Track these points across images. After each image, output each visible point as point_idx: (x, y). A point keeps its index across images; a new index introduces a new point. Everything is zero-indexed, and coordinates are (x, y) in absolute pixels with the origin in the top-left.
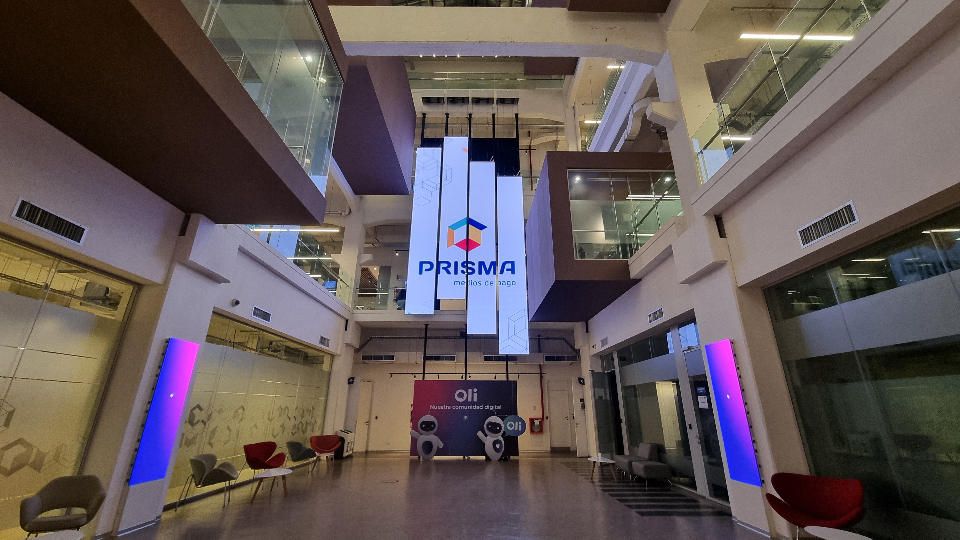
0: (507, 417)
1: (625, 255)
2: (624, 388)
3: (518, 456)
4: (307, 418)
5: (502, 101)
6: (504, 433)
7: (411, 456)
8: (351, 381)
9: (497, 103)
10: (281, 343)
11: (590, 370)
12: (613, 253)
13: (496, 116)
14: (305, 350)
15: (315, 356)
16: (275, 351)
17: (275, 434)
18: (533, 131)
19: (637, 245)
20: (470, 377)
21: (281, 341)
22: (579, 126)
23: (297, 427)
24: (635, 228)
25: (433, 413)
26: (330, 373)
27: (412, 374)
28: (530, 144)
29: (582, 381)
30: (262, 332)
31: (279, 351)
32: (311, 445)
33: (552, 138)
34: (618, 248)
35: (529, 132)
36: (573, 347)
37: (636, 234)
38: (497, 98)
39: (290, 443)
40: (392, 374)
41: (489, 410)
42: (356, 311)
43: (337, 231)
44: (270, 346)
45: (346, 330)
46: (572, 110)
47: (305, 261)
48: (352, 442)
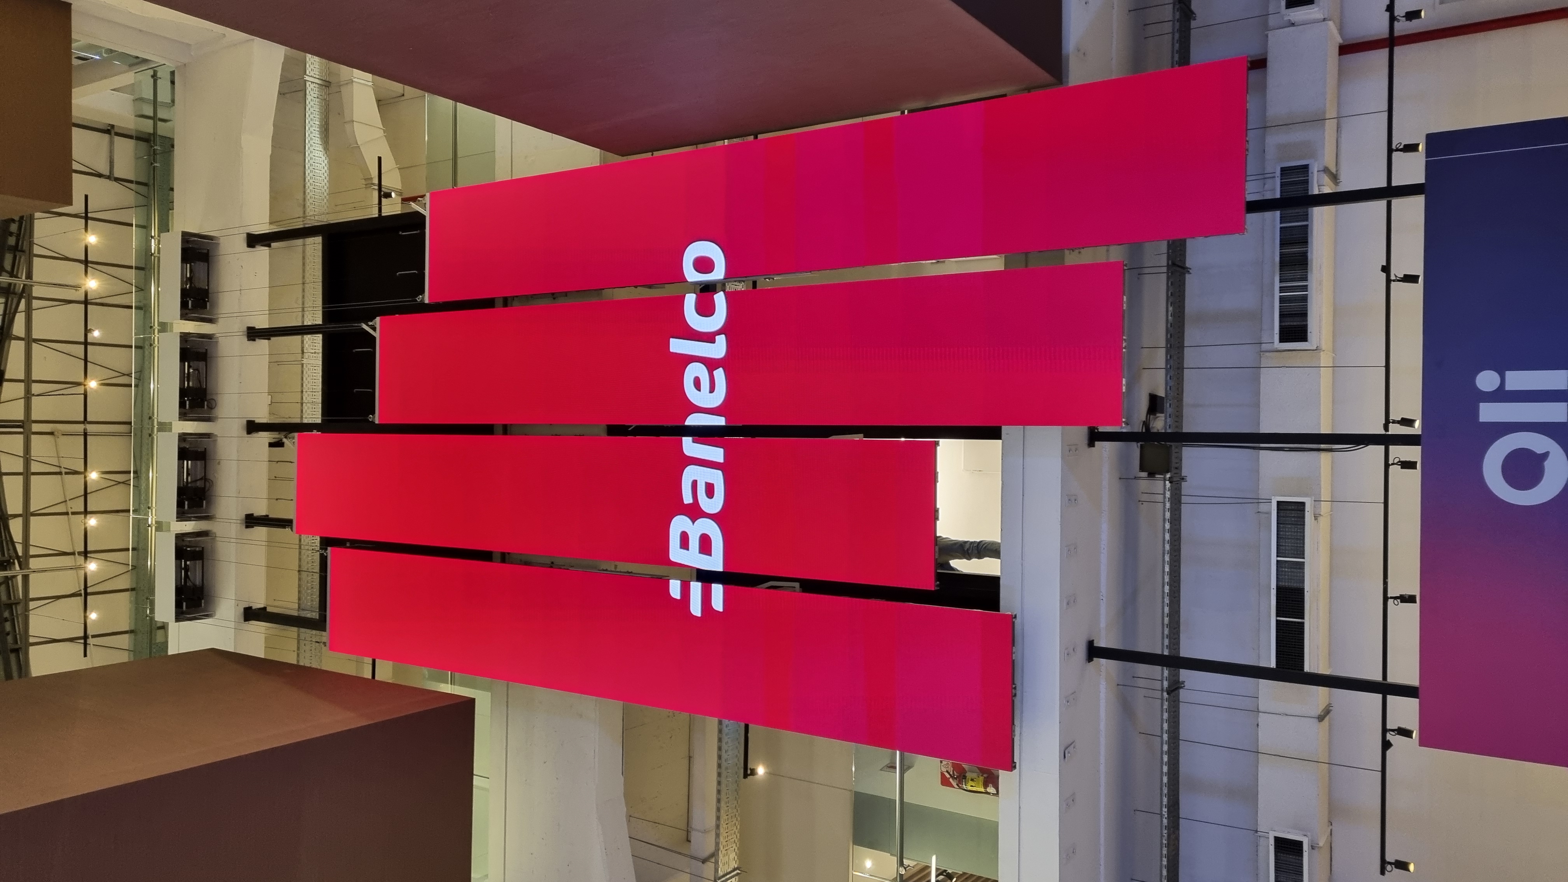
5: (195, 299)
9: (201, 320)
27: (1386, 745)
38: (185, 319)
40: (1389, 858)
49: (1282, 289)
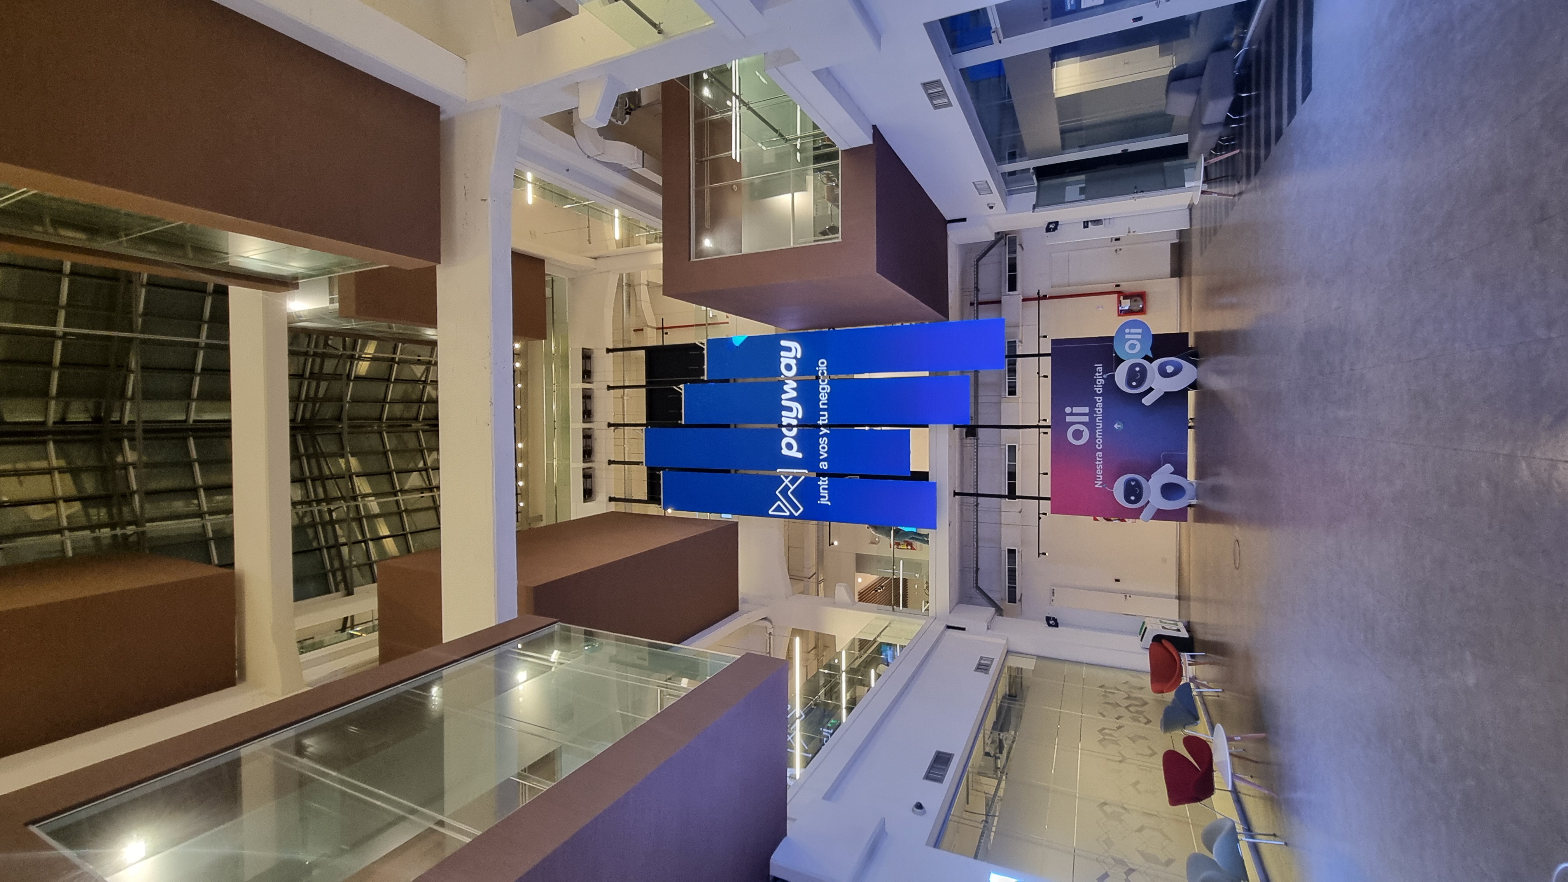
0: (1116, 355)
1: (833, 156)
2: (1064, 147)
3: (1187, 334)
4: (1119, 697)
5: (587, 374)
6: (1146, 358)
7: (1188, 520)
8: (1052, 622)
9: (589, 383)
10: (987, 737)
11: (1033, 212)
12: (829, 179)
13: (611, 385)
14: (1000, 697)
15: (1010, 682)
16: (1001, 748)
17: (1149, 752)
18: (633, 323)
19: (815, 136)
20: (1045, 420)
21: (984, 737)
22: (624, 248)
23: (1134, 714)
24: (787, 140)
25: (1110, 480)
26: (1039, 657)
27: (1040, 518)
28: (654, 328)
29: (1051, 226)
30: (968, 768)
31: (1001, 741)
32: (1169, 690)
33: (644, 293)
34: (819, 170)
35: (635, 330)
36: (992, 245)
37: (797, 139)
38: (583, 382)
39: (1165, 726)
40: (1041, 552)
41: (1104, 386)
42: (931, 612)
43: (797, 640)
44: (992, 757)
45: (964, 629)
46: (598, 261)
47: (848, 694)
48: (1161, 622)
49: (1008, 379)
